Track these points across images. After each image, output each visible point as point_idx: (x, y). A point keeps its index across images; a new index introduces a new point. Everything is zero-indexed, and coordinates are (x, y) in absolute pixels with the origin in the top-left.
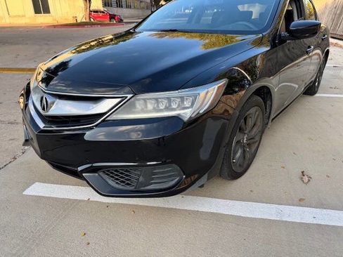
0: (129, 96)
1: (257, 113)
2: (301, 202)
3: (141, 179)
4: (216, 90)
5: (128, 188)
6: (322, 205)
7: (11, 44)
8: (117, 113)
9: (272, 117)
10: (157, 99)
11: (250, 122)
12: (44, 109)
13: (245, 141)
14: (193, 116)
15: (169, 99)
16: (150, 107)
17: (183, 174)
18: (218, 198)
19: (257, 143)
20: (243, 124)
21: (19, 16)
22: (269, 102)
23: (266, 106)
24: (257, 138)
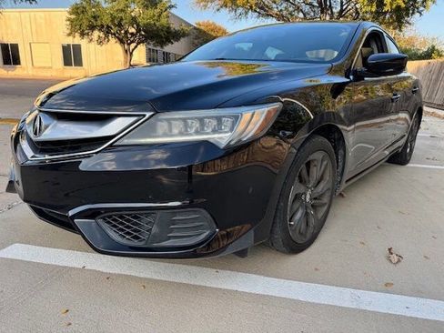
0: (148, 114)
1: (325, 163)
2: (388, 287)
3: (155, 229)
5: (136, 243)
6: (418, 293)
9: (346, 177)
10: (184, 120)
11: (315, 172)
13: (308, 200)
14: (232, 143)
15: (201, 120)
16: (176, 129)
17: (215, 226)
19: (326, 208)
20: (304, 172)
21: (44, 68)
22: (341, 152)
23: (337, 157)
24: (326, 200)
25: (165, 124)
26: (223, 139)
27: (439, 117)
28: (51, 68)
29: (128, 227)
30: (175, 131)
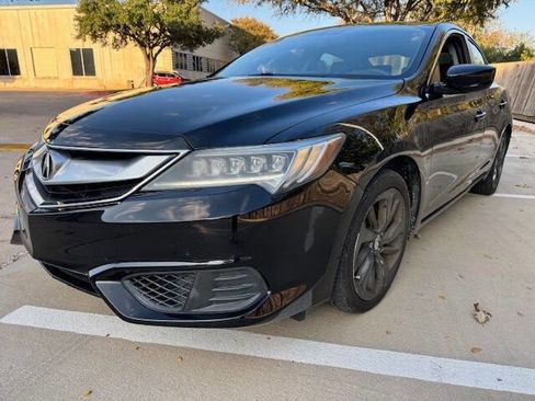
0: (182, 152)
1: (397, 202)
2: (474, 354)
3: (194, 293)
4: (325, 149)
5: (170, 309)
6: (511, 360)
7: (34, 114)
8: (161, 180)
9: (422, 215)
10: (227, 158)
11: (385, 215)
12: (45, 175)
13: (376, 248)
15: (247, 158)
16: (217, 170)
17: (266, 288)
18: (330, 342)
19: (398, 254)
20: (372, 214)
21: (49, 78)
22: (415, 187)
23: (411, 194)
24: (397, 246)
25: (203, 163)
26: (274, 181)
27: (530, 131)
28: (57, 78)
29: (161, 290)
30: (216, 171)
